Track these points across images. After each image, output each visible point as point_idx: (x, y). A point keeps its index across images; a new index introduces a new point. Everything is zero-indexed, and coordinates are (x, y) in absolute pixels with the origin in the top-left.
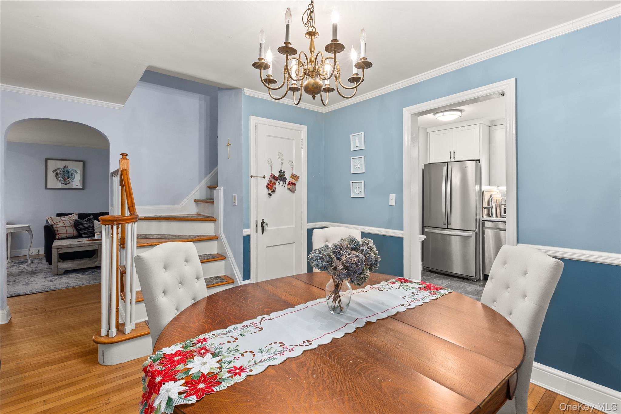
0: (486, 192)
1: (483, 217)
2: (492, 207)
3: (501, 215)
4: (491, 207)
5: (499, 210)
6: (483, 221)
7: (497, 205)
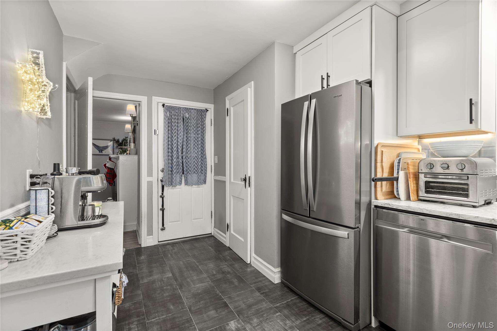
0: (383, 146)
1: (376, 199)
2: (398, 178)
3: (418, 196)
4: (395, 178)
5: (412, 185)
6: (376, 206)
7: (409, 173)
